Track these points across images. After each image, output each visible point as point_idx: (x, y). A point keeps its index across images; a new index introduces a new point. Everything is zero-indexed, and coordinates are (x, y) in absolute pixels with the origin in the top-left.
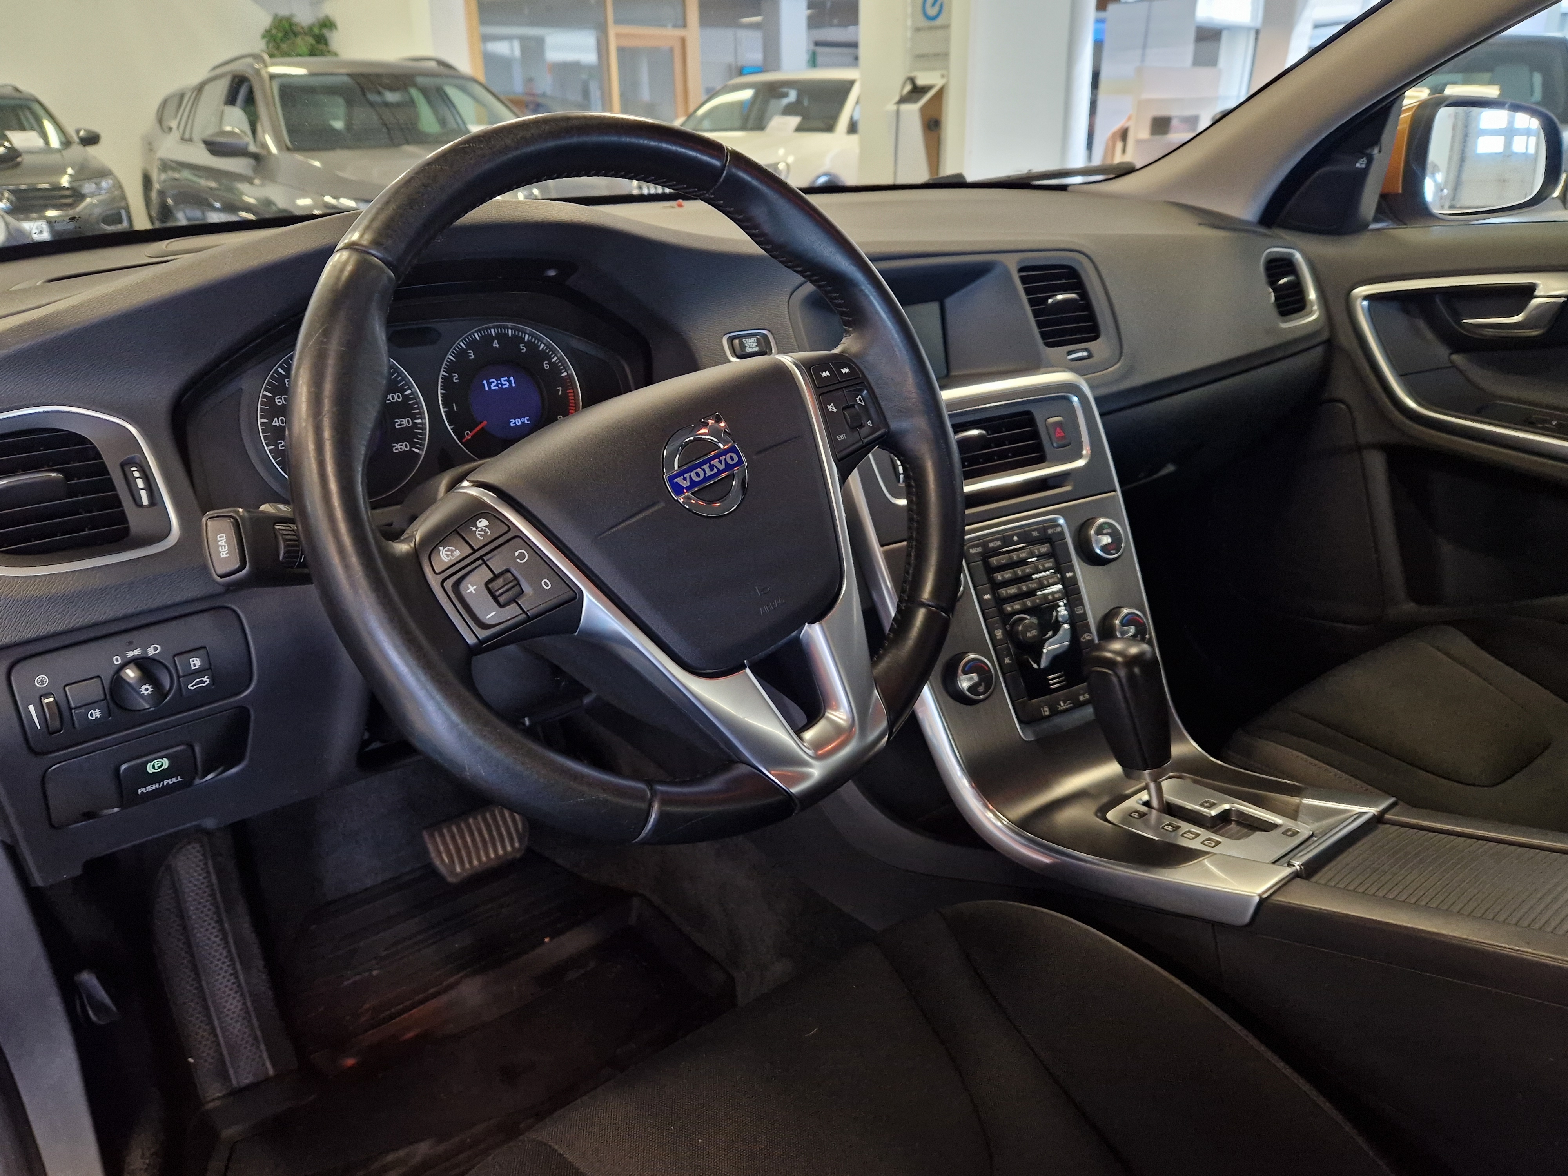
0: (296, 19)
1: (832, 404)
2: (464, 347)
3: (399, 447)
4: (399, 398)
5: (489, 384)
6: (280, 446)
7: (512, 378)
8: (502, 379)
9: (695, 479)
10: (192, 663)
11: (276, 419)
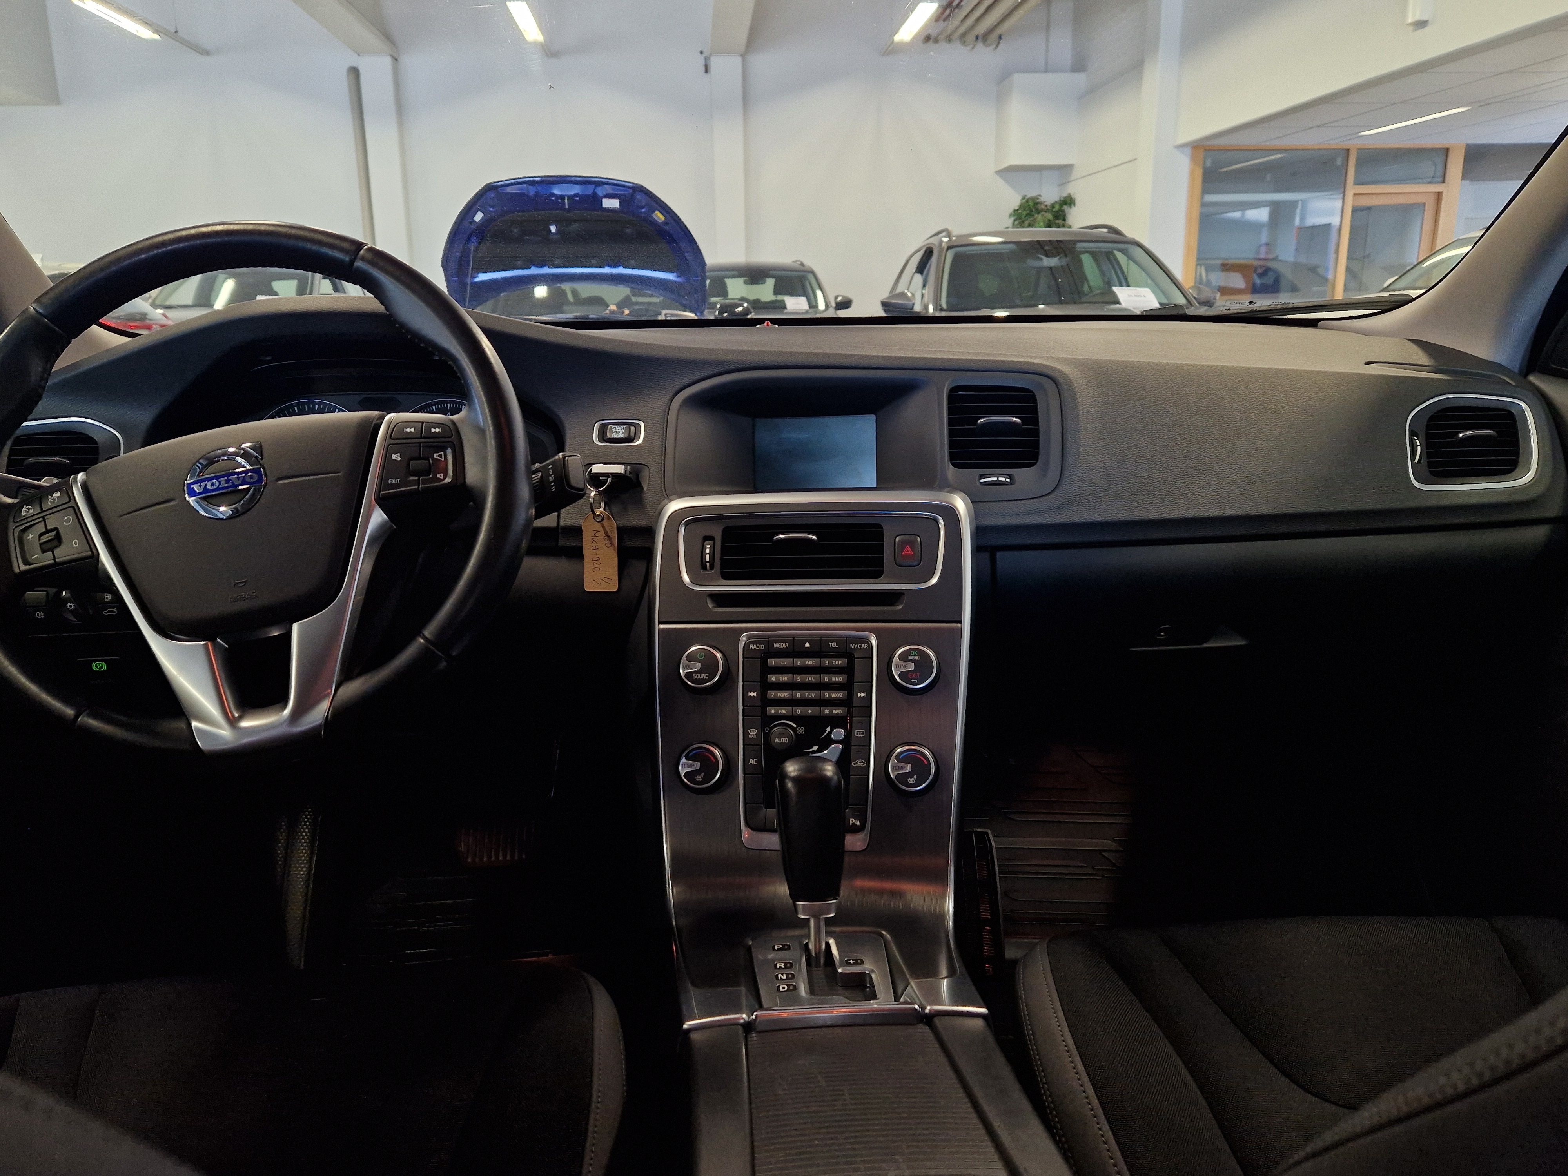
0: (1042, 199)
1: (399, 454)
9: (209, 487)
10: (106, 597)
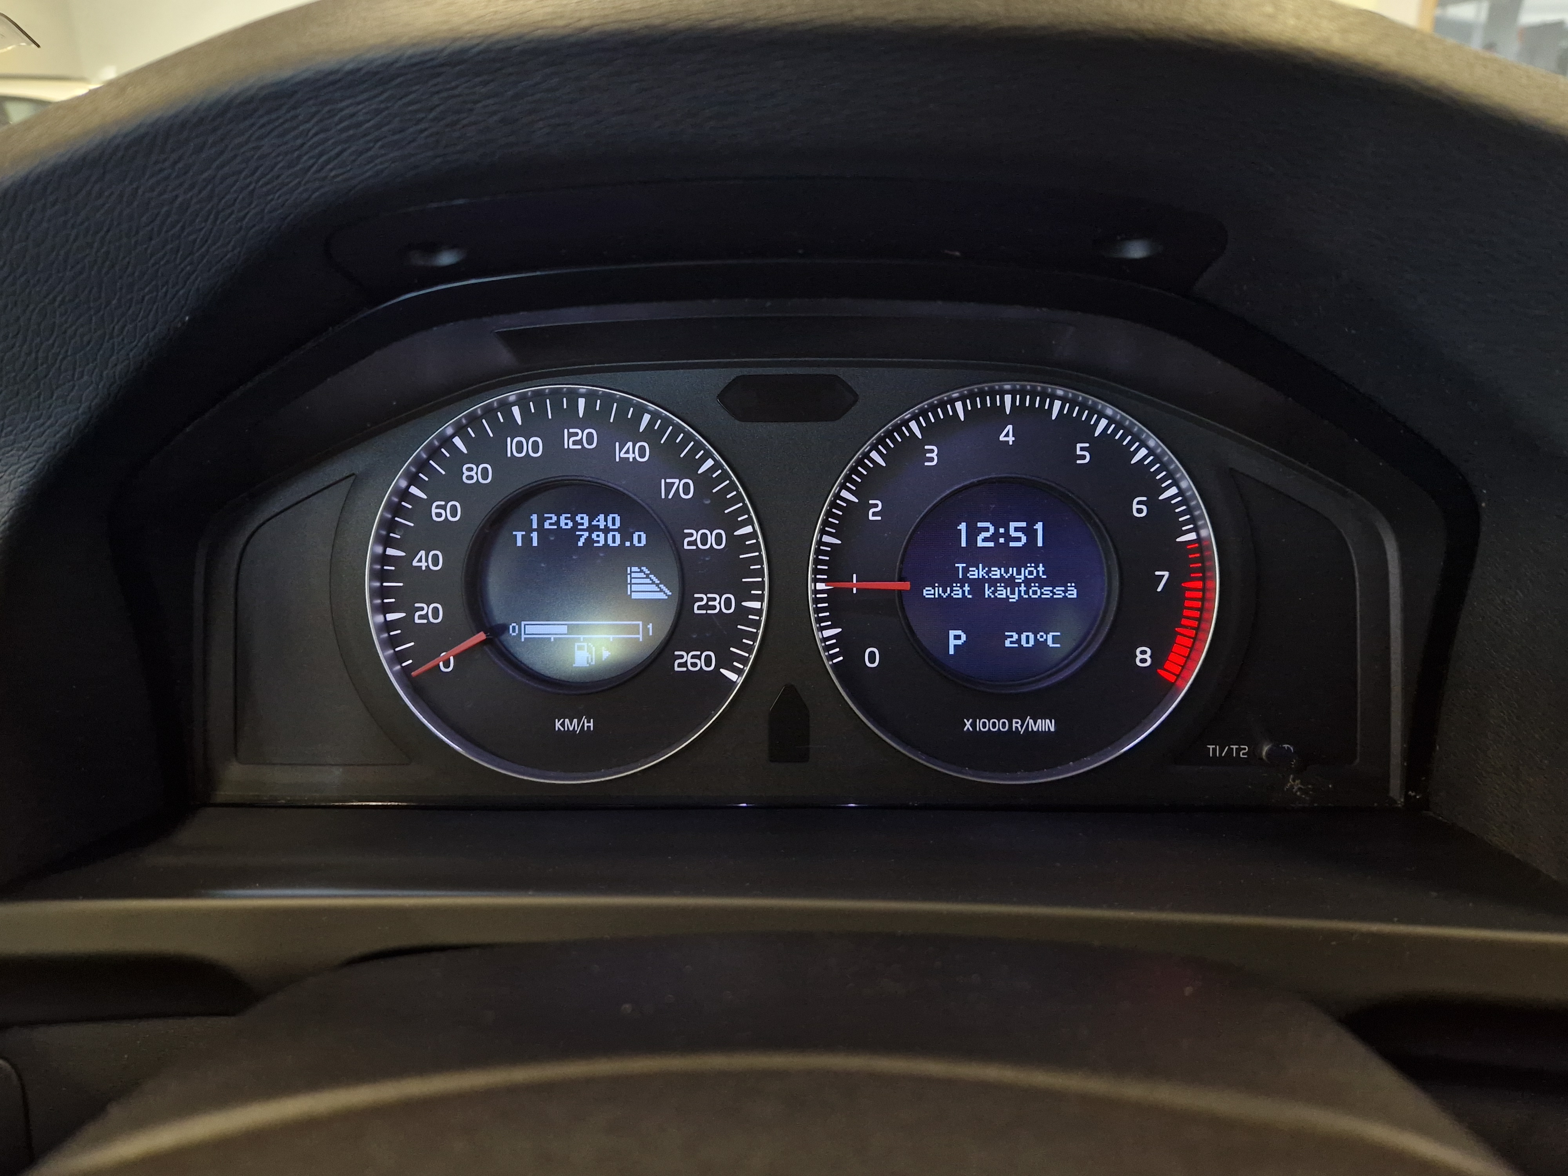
2: (919, 435)
3: (690, 661)
4: (719, 543)
5: (973, 533)
6: (417, 614)
7: (1039, 526)
8: (1013, 525)
11: (422, 553)
